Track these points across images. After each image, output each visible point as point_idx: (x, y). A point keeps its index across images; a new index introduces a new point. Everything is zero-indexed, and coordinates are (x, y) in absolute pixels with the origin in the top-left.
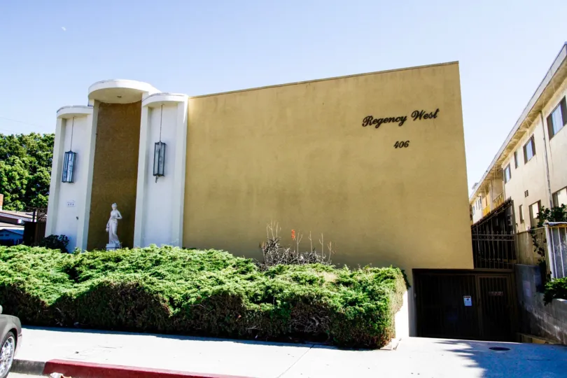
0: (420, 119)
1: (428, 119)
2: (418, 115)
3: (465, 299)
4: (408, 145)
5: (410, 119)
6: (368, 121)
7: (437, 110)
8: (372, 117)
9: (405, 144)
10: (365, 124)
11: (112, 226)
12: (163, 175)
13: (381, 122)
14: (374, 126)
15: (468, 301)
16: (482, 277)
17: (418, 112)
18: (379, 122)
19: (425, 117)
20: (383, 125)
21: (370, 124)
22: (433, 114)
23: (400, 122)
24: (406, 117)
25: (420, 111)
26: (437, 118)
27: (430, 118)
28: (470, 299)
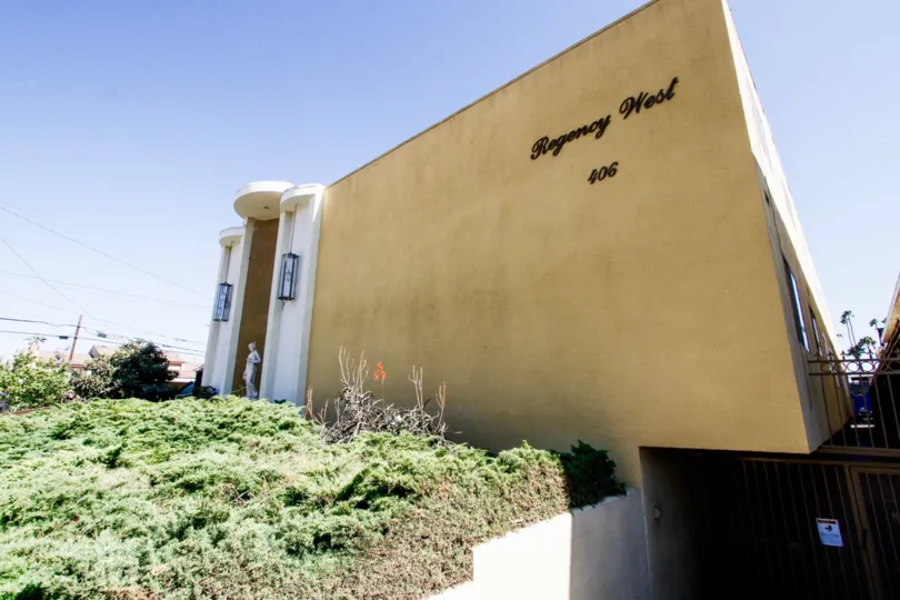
0: (638, 111)
1: (656, 106)
2: (632, 106)
3: (822, 527)
4: (615, 171)
5: (617, 119)
6: (541, 147)
7: (675, 81)
8: (546, 138)
9: (610, 171)
10: (536, 154)
11: (249, 373)
12: (290, 298)
13: (563, 142)
14: (550, 152)
15: (830, 533)
16: (868, 471)
17: (632, 99)
18: (557, 145)
19: (648, 105)
20: (567, 146)
21: (545, 152)
22: (665, 92)
23: (598, 130)
24: (609, 117)
25: (636, 97)
26: (673, 99)
27: (659, 102)
28: (836, 528)
